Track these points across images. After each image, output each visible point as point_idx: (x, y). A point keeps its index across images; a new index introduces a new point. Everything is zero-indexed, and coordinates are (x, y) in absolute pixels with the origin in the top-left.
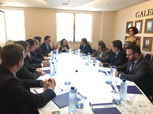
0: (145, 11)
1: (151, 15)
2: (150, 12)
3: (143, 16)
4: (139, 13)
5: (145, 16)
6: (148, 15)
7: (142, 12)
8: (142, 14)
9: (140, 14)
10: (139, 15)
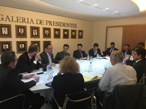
0: (12, 17)
1: (21, 22)
2: (20, 20)
3: (10, 21)
4: (3, 16)
5: (12, 21)
6: (18, 22)
7: (7, 16)
8: (9, 18)
9: (5, 17)
10: (3, 19)
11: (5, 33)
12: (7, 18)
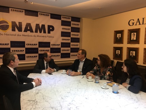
0: (143, 18)
3: (140, 24)
4: (133, 20)
5: (143, 24)
7: (138, 19)
9: (135, 22)
10: (133, 23)
11: (133, 39)
12: (138, 21)
